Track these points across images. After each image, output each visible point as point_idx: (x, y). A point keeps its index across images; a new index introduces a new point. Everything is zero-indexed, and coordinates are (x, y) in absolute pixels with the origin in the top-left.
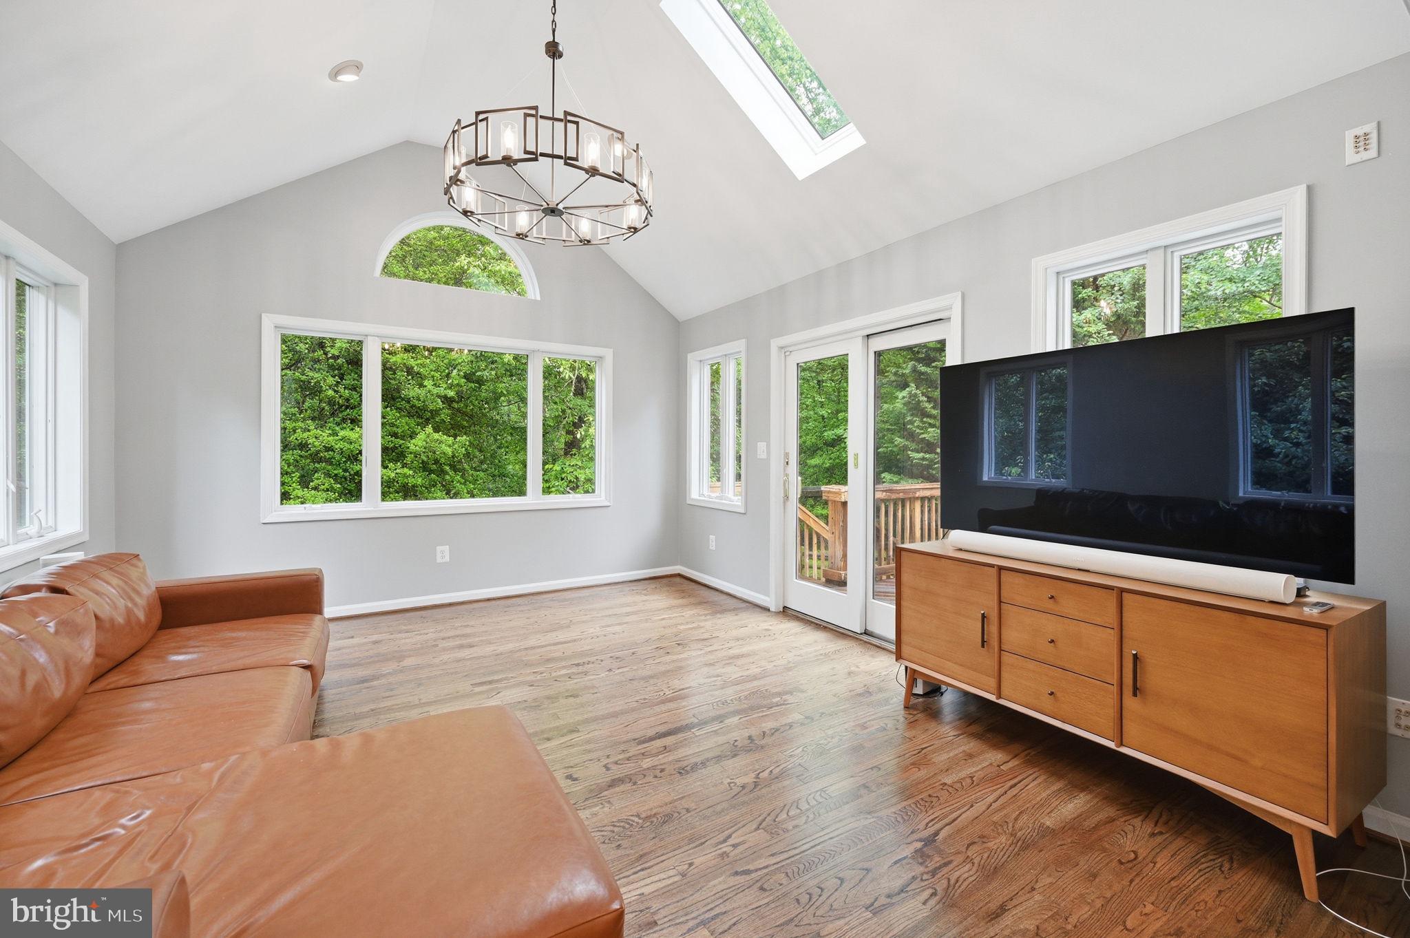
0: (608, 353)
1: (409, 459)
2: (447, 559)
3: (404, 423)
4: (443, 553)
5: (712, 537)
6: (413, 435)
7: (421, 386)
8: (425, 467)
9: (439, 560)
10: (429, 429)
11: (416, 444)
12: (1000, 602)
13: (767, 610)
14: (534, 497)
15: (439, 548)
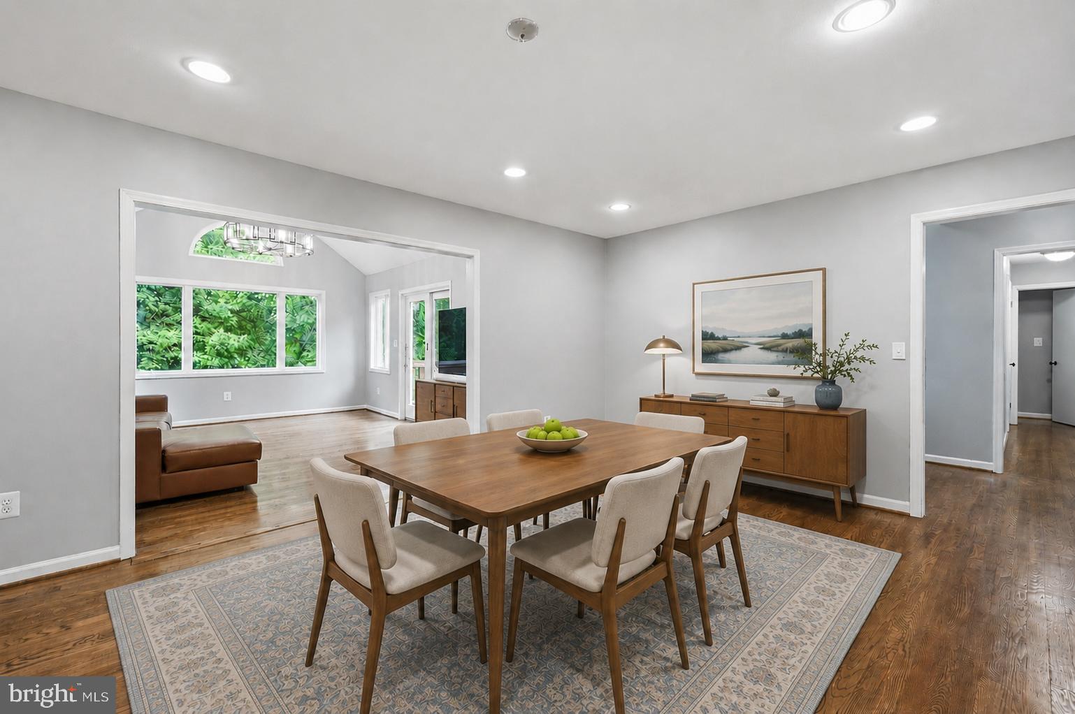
0: (323, 293)
1: (208, 349)
2: (230, 399)
3: (204, 326)
4: (228, 396)
5: (378, 389)
6: (211, 334)
7: (217, 302)
8: (219, 354)
9: (225, 399)
10: (222, 330)
11: (214, 340)
12: (435, 395)
13: (397, 419)
14: (280, 367)
15: (225, 393)
